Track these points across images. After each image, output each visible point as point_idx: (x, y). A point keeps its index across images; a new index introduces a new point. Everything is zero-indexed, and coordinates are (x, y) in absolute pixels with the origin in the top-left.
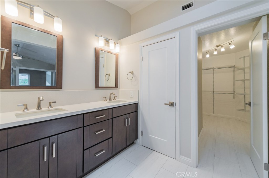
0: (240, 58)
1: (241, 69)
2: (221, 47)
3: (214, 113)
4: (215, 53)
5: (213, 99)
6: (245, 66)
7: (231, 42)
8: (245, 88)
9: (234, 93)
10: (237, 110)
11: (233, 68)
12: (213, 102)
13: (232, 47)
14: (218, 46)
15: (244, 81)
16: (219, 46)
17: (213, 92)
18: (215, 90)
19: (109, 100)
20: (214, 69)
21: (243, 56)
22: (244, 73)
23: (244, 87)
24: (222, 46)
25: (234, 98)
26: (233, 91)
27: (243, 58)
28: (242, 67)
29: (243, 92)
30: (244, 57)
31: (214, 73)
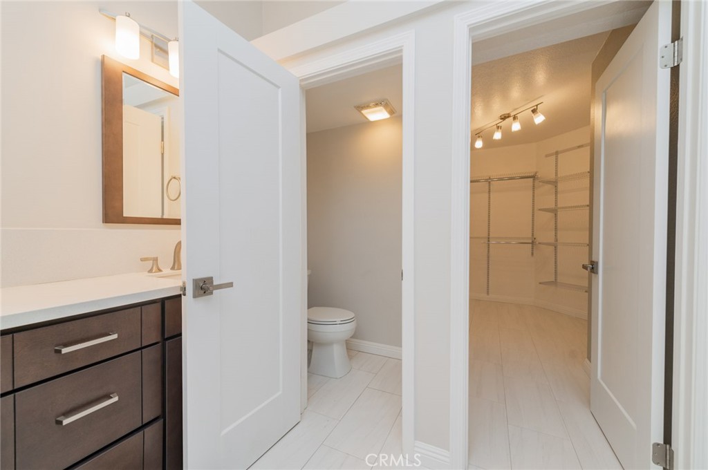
0: (547, 156)
1: (549, 182)
2: (512, 118)
3: (488, 293)
4: (498, 136)
5: (486, 259)
6: (559, 176)
7: (537, 105)
8: (556, 229)
9: (533, 242)
10: (540, 283)
11: (532, 179)
12: (486, 266)
13: (539, 119)
14: (504, 118)
15: (554, 211)
16: (508, 117)
17: (487, 240)
18: (491, 236)
19: (173, 268)
20: (489, 181)
21: (555, 151)
22: (556, 192)
23: (554, 227)
24: (515, 118)
25: (532, 254)
26: (530, 235)
27: (554, 157)
28: (552, 177)
29: (552, 240)
30: (557, 153)
31: (489, 191)
